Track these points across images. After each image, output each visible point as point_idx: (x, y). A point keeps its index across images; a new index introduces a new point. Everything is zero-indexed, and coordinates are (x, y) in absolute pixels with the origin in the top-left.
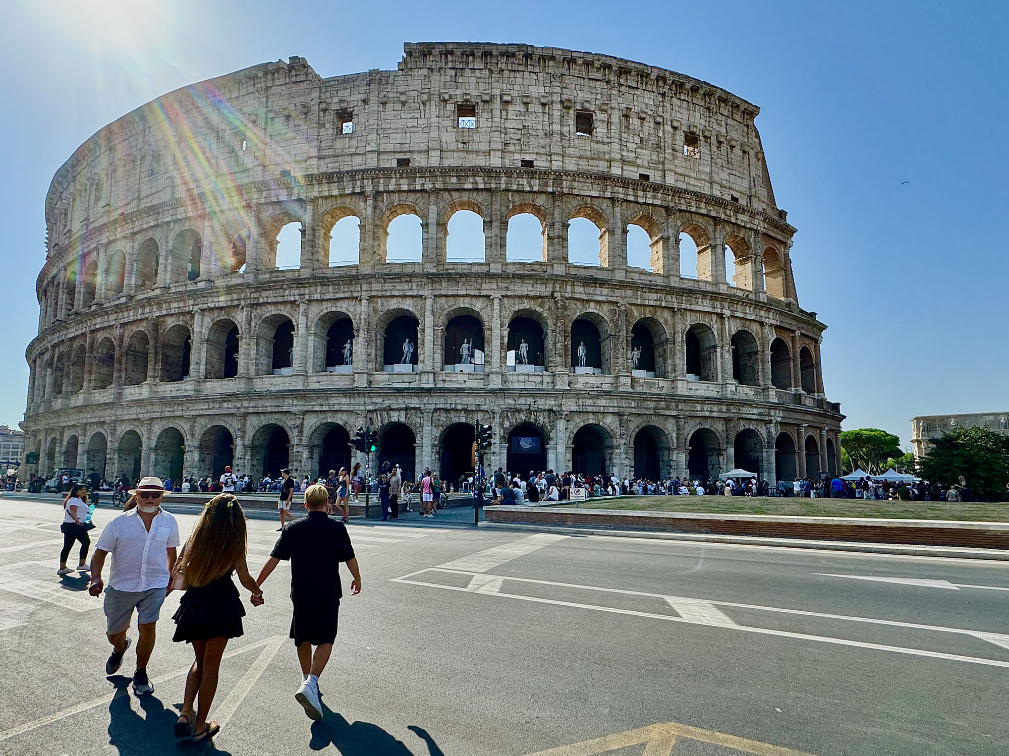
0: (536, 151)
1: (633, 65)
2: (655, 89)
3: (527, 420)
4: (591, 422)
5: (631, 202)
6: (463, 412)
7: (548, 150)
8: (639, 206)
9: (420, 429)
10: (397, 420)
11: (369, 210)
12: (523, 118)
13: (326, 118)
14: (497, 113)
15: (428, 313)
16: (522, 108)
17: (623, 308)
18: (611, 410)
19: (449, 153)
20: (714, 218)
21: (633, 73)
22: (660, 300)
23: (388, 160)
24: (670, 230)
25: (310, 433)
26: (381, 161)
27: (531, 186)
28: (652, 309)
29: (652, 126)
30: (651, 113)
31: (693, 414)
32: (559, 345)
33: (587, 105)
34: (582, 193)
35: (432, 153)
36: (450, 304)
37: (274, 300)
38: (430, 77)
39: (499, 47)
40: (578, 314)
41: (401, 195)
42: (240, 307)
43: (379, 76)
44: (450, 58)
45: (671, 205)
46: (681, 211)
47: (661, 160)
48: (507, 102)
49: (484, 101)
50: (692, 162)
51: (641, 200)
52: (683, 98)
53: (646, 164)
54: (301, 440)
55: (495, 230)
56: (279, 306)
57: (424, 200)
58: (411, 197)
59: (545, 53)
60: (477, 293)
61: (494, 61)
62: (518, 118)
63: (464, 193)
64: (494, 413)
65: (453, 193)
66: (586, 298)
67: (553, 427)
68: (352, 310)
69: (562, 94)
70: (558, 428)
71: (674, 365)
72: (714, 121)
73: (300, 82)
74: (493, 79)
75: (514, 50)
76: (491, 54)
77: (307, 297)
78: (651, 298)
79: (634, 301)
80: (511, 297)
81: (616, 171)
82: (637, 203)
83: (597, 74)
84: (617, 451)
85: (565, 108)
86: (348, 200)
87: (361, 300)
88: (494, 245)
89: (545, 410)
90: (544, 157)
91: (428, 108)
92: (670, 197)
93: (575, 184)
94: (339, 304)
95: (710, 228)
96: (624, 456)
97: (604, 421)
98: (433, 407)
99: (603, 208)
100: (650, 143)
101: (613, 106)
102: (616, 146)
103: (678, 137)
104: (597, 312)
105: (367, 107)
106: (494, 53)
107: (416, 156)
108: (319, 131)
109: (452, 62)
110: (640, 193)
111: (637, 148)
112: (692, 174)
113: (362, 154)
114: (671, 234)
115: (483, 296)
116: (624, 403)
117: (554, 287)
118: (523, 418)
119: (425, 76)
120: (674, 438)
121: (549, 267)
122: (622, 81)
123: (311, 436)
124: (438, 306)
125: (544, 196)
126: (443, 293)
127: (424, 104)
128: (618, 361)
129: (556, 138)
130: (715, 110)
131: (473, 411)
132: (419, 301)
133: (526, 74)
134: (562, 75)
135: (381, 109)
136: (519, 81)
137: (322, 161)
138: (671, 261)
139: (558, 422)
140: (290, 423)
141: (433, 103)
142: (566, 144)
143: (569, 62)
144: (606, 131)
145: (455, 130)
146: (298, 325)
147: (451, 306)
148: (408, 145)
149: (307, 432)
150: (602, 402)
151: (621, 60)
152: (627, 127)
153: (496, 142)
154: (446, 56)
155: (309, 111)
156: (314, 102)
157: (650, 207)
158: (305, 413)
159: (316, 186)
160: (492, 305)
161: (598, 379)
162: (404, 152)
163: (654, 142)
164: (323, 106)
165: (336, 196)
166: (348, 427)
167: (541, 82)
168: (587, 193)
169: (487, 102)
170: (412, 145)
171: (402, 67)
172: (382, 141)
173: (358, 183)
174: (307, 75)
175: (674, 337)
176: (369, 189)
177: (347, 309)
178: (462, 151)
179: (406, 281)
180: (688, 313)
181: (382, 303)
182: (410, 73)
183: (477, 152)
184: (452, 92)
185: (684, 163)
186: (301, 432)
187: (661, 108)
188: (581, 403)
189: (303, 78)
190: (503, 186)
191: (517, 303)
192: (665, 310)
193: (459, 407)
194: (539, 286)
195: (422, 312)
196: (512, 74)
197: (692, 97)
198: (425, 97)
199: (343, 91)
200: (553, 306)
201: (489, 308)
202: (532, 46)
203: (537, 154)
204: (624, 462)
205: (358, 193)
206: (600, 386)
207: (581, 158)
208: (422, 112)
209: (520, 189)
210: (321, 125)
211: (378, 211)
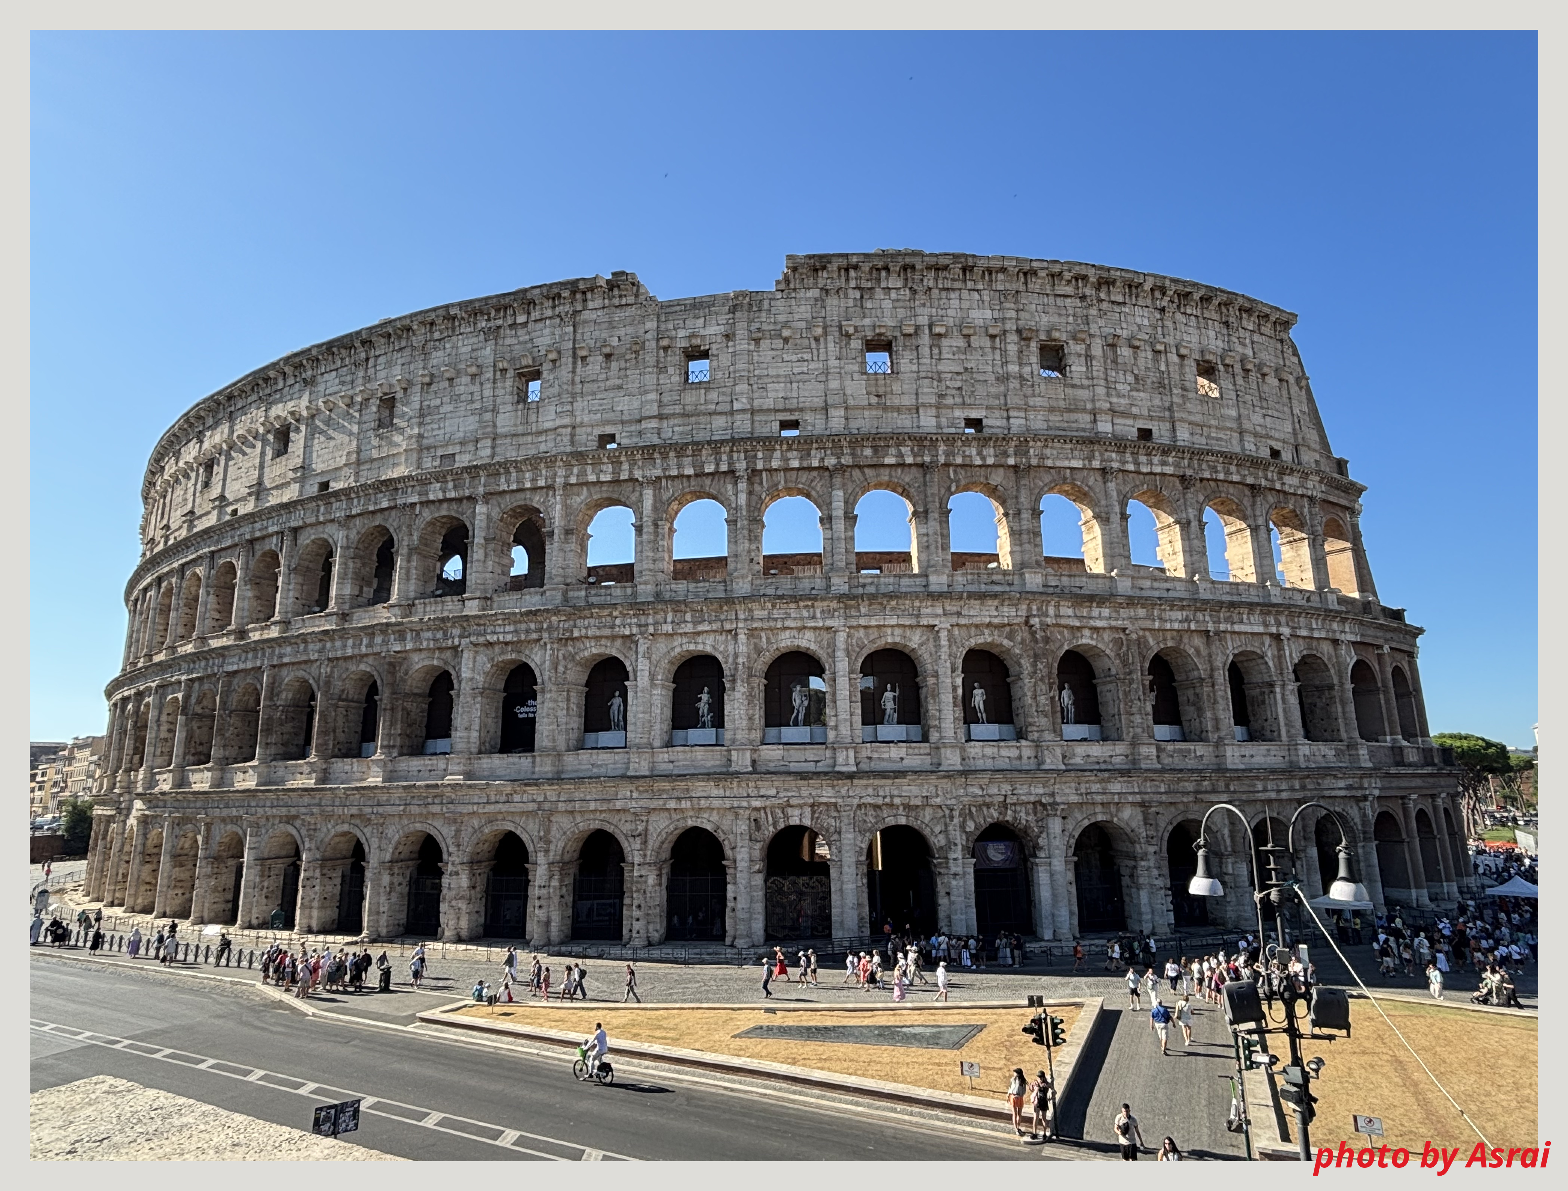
0: (986, 403)
1: (1118, 273)
2: (1149, 302)
3: (1001, 818)
4: (1100, 818)
5: (1131, 472)
6: (901, 808)
7: (1002, 401)
8: (1141, 477)
9: (836, 837)
10: (798, 822)
11: (743, 498)
12: (963, 357)
13: (669, 359)
14: (925, 351)
15: (840, 654)
16: (961, 343)
17: (1134, 636)
18: (1130, 798)
19: (858, 412)
20: (1252, 487)
21: (1118, 284)
22: (1187, 620)
23: (766, 422)
24: (1190, 510)
25: (657, 844)
26: (756, 424)
27: (983, 458)
28: (1175, 633)
29: (1150, 357)
30: (1147, 337)
31: (1252, 797)
32: (1042, 699)
33: (1056, 335)
34: (1059, 464)
35: (832, 412)
36: (872, 638)
37: (598, 633)
38: (823, 301)
39: (926, 259)
40: (1066, 648)
41: (788, 474)
42: (542, 643)
43: (748, 299)
44: (852, 273)
45: (1189, 472)
46: (1202, 480)
47: (1167, 404)
48: (940, 335)
49: (905, 335)
50: (1210, 405)
51: (1145, 469)
52: (1189, 311)
53: (1145, 412)
54: (645, 855)
55: (933, 525)
56: (603, 642)
57: (823, 481)
58: (804, 477)
59: (992, 264)
60: (913, 621)
61: (917, 277)
62: (956, 357)
63: (882, 470)
64: (952, 810)
65: (867, 471)
66: (1078, 624)
67: (1043, 829)
68: (721, 649)
69: (1018, 319)
70: (1051, 831)
71: (1217, 720)
72: (1236, 340)
73: (627, 305)
74: (917, 303)
75: (947, 262)
76: (913, 267)
77: (651, 629)
78: (1175, 619)
79: (1148, 624)
80: (965, 625)
81: (1105, 427)
82: (1138, 472)
83: (1067, 288)
84: (1143, 863)
85: (1024, 339)
86: (708, 481)
87: (736, 634)
88: (932, 548)
89: (1029, 803)
90: (997, 413)
91: (822, 346)
92: (1186, 462)
93: (1048, 452)
94: (700, 639)
95: (1247, 502)
96: (1155, 872)
97: (1120, 814)
98: (856, 801)
99: (1090, 484)
100: (1149, 381)
101: (1092, 331)
102: (1101, 391)
103: (1187, 369)
104: (1094, 643)
105: (730, 344)
106: (918, 267)
107: (809, 417)
108: (658, 379)
109: (856, 279)
110: (1143, 459)
111: (1131, 390)
112: (1212, 422)
113: (725, 413)
114: (1191, 517)
115: (923, 626)
116: (1149, 787)
117: (1029, 609)
118: (996, 815)
119: (816, 300)
120: (1226, 836)
121: (1016, 577)
122: (1103, 295)
123: (660, 847)
124: (854, 641)
125: (1001, 471)
126: (863, 622)
127: (817, 340)
128: (1132, 718)
129: (1014, 384)
130: (1235, 325)
131: (917, 806)
132: (826, 636)
133: (965, 294)
134: (1017, 292)
135: (752, 348)
136: (955, 303)
137: (665, 423)
138: (1196, 557)
139: (1050, 821)
140: (627, 828)
141: (830, 338)
142: (1029, 391)
143: (1025, 274)
144: (1084, 369)
145: (865, 377)
146: (635, 672)
147: (872, 642)
148: (795, 401)
149: (653, 842)
150: (1116, 787)
151: (1101, 268)
152: (1115, 361)
153: (928, 393)
154: (847, 270)
155: (643, 348)
156: (648, 336)
157: (1158, 478)
158: (650, 811)
159: (658, 461)
160: (937, 638)
161: (1105, 748)
162: (791, 410)
163: (1155, 379)
164: (665, 343)
165: (689, 476)
166: (721, 834)
167: (986, 304)
168: (1066, 464)
169: (910, 335)
170: (801, 400)
171: (782, 287)
172: (756, 395)
173: (724, 457)
174: (637, 296)
175: (1211, 677)
176: (741, 466)
177: (714, 647)
178: (877, 408)
179: (806, 607)
180: (1228, 636)
181: (768, 639)
182: (793, 295)
183: (898, 409)
184: (856, 322)
185: (1199, 407)
186: (645, 843)
187: (1159, 329)
188: (1083, 790)
189: (631, 300)
190: (942, 459)
191: (973, 634)
192: (1195, 634)
193: (897, 801)
194: (1006, 609)
195: (830, 650)
196: (944, 294)
197: (1202, 309)
198: (819, 331)
199: (693, 321)
200: (1027, 635)
201: (931, 644)
202: (974, 256)
203: (987, 408)
204: (1156, 882)
205: (724, 472)
206: (1108, 759)
207: (1051, 410)
208: (815, 352)
209: (968, 462)
210: (661, 370)
211: (754, 498)
